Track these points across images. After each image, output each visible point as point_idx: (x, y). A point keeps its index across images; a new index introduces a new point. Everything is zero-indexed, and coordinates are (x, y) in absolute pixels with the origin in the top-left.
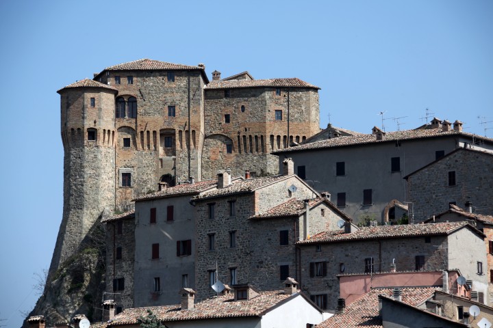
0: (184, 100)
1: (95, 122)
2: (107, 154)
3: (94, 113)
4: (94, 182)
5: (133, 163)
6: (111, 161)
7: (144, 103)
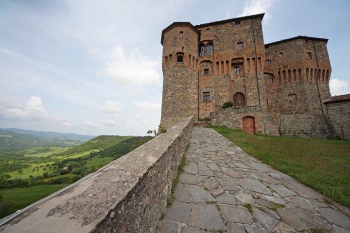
0: (249, 38)
1: (183, 48)
2: (192, 75)
3: (183, 42)
4: (181, 94)
5: (211, 85)
6: (196, 81)
7: (219, 43)
